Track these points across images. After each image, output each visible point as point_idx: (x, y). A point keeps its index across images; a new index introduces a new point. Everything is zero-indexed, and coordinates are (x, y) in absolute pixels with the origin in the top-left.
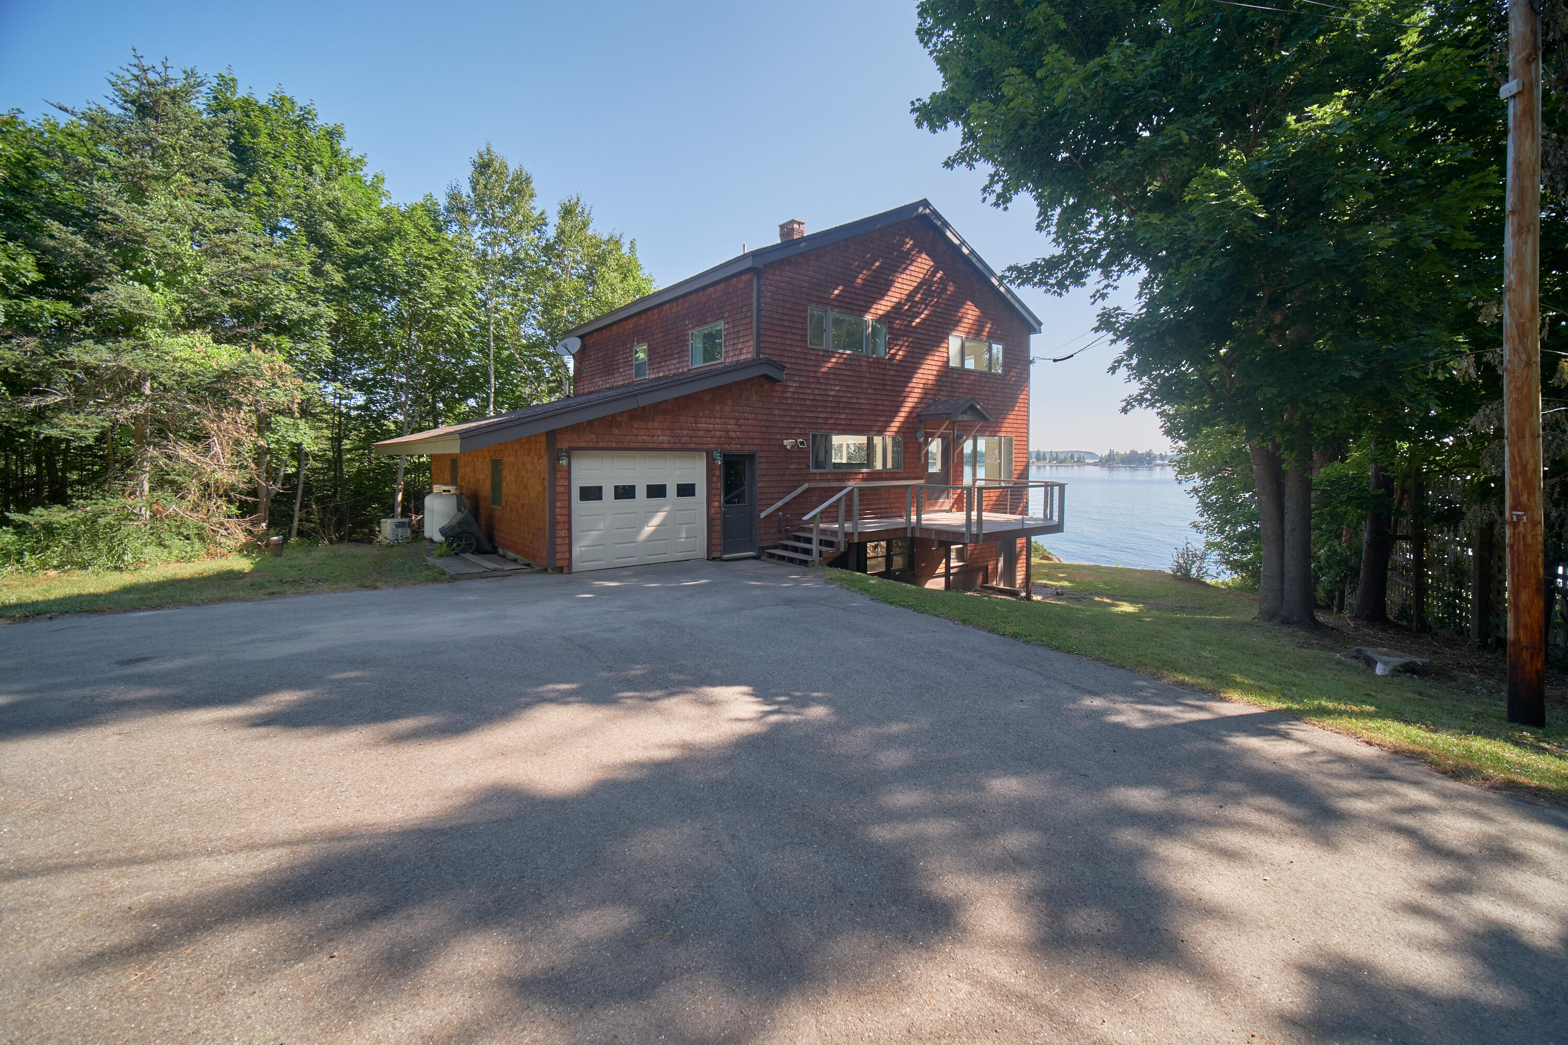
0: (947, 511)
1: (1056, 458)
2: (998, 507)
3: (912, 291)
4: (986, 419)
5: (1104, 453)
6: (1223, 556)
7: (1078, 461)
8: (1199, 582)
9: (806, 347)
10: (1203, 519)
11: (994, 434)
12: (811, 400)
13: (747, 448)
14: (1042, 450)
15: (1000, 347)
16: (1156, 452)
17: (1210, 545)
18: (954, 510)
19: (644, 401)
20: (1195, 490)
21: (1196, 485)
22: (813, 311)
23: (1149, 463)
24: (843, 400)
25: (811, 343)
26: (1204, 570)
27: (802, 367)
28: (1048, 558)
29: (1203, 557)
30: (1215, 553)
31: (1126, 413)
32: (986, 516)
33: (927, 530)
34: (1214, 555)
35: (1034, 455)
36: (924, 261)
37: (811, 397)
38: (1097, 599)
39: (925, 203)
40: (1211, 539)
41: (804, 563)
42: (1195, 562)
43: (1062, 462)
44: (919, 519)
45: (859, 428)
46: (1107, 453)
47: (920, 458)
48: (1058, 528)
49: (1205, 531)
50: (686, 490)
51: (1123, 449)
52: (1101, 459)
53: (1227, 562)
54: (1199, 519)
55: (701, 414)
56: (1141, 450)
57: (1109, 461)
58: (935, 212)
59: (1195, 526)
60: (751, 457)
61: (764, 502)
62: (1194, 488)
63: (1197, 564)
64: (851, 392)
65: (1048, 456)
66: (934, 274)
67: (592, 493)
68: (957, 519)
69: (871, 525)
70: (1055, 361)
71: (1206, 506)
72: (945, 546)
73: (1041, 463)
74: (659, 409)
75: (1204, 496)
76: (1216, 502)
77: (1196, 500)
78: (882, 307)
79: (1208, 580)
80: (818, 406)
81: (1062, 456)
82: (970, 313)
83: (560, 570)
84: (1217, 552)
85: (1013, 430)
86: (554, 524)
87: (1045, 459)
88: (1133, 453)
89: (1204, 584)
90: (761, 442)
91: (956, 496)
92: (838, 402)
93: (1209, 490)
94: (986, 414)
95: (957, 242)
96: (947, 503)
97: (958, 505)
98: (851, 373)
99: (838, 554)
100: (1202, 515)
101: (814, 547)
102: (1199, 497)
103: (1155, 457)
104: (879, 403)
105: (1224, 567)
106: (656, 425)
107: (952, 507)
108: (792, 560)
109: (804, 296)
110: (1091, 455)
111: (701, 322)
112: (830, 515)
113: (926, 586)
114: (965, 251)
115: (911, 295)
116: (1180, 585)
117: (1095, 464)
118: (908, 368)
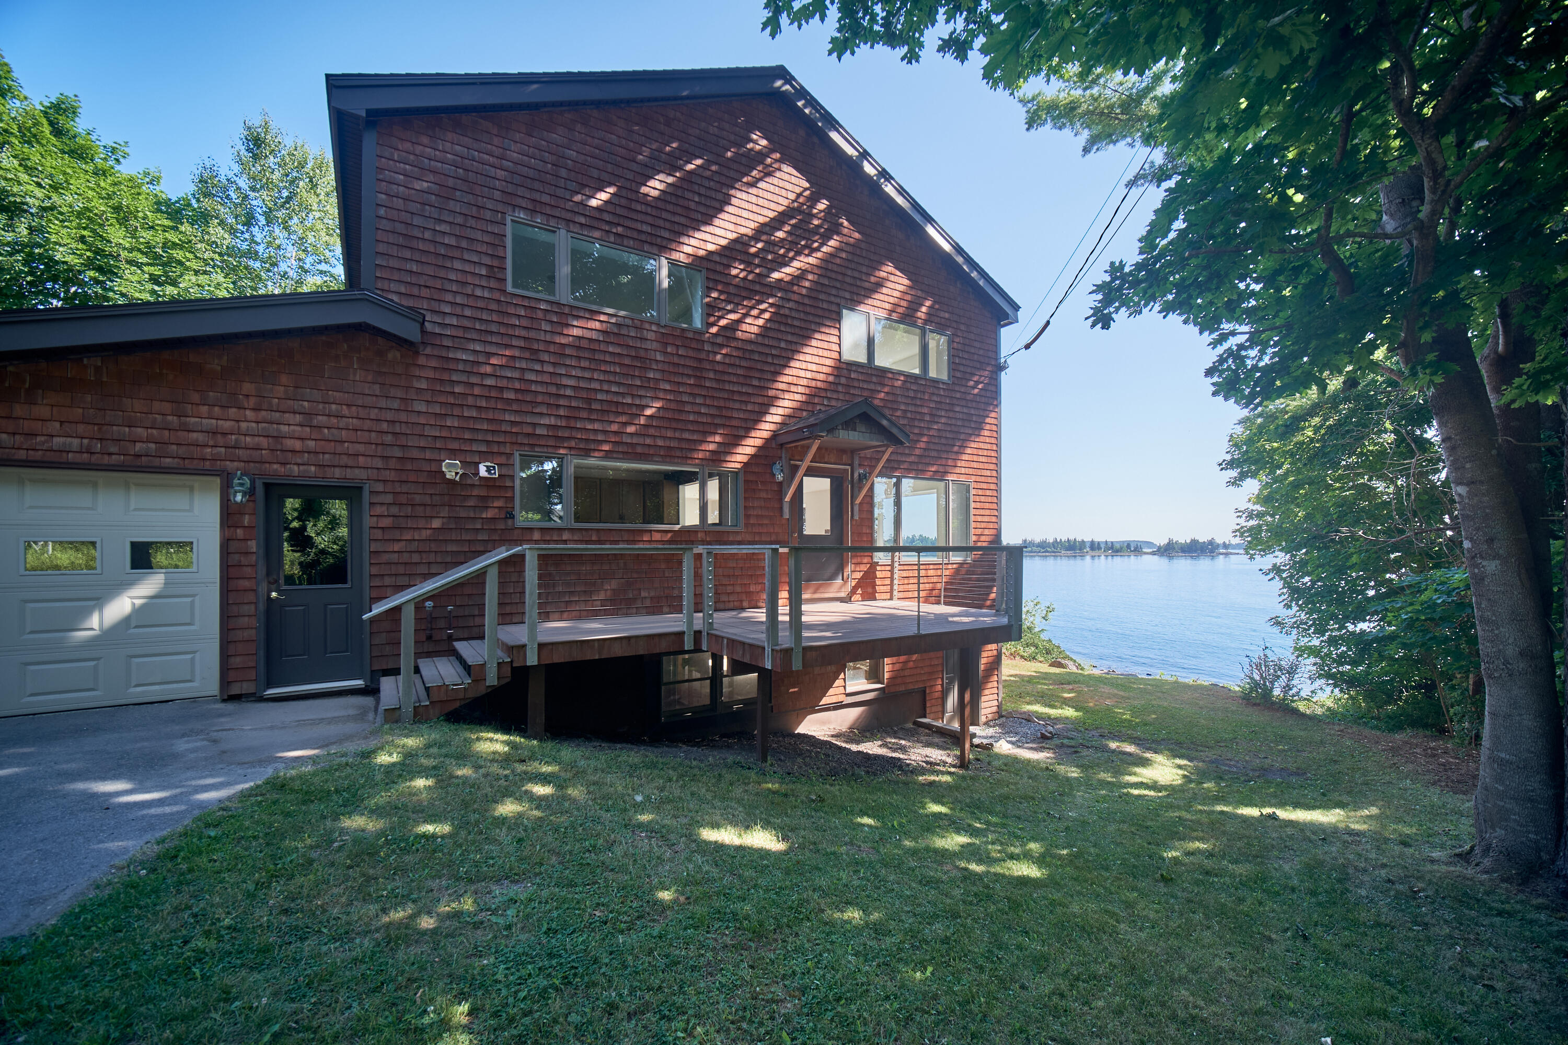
0: (842, 600)
1: (1112, 548)
3: (763, 225)
4: (897, 442)
5: (1163, 541)
6: (1321, 667)
7: (1135, 550)
8: (1286, 709)
9: (504, 291)
10: (1291, 612)
12: (516, 391)
13: (338, 473)
14: (1096, 539)
15: (943, 339)
16: (1219, 541)
17: (1301, 651)
18: (857, 597)
20: (1276, 569)
21: (1278, 561)
22: (521, 226)
23: (1212, 551)
24: (599, 397)
25: (515, 285)
26: (1294, 690)
27: (494, 328)
28: (1060, 665)
29: (1292, 671)
30: (1308, 661)
31: (1106, 326)
34: (1308, 664)
35: (1088, 545)
36: (786, 177)
37: (517, 385)
38: (1113, 745)
39: (781, 72)
40: (1304, 641)
42: (1278, 677)
43: (1117, 551)
44: (796, 612)
45: (639, 450)
46: (1166, 541)
47: (781, 509)
49: (1295, 631)
51: (1183, 538)
52: (1159, 548)
53: (1329, 676)
54: (1283, 613)
55: (196, 397)
56: (1202, 539)
57: (1169, 550)
58: (802, 93)
59: (1278, 623)
60: (354, 492)
61: (388, 581)
62: (1275, 565)
63: (1283, 680)
64: (619, 384)
65: (1103, 546)
66: (810, 202)
70: (1027, 347)
71: (1295, 593)
73: (1096, 553)
75: (1292, 576)
76: (1312, 586)
77: (1278, 584)
79: (1302, 707)
80: (535, 403)
81: (1118, 546)
84: (1312, 660)
85: (971, 471)
87: (1099, 548)
88: (1194, 542)
89: (1295, 711)
90: (379, 463)
91: (858, 575)
92: (589, 401)
93: (1301, 567)
94: (895, 431)
95: (850, 151)
97: (864, 590)
98: (618, 350)
99: (481, 690)
100: (1288, 607)
102: (1282, 578)
103: (1218, 545)
104: (688, 408)
105: (1323, 681)
106: (44, 411)
107: (854, 591)
109: (497, 195)
110: (1149, 544)
113: (801, 729)
114: (868, 169)
115: (764, 230)
116: (1258, 717)
117: (1153, 553)
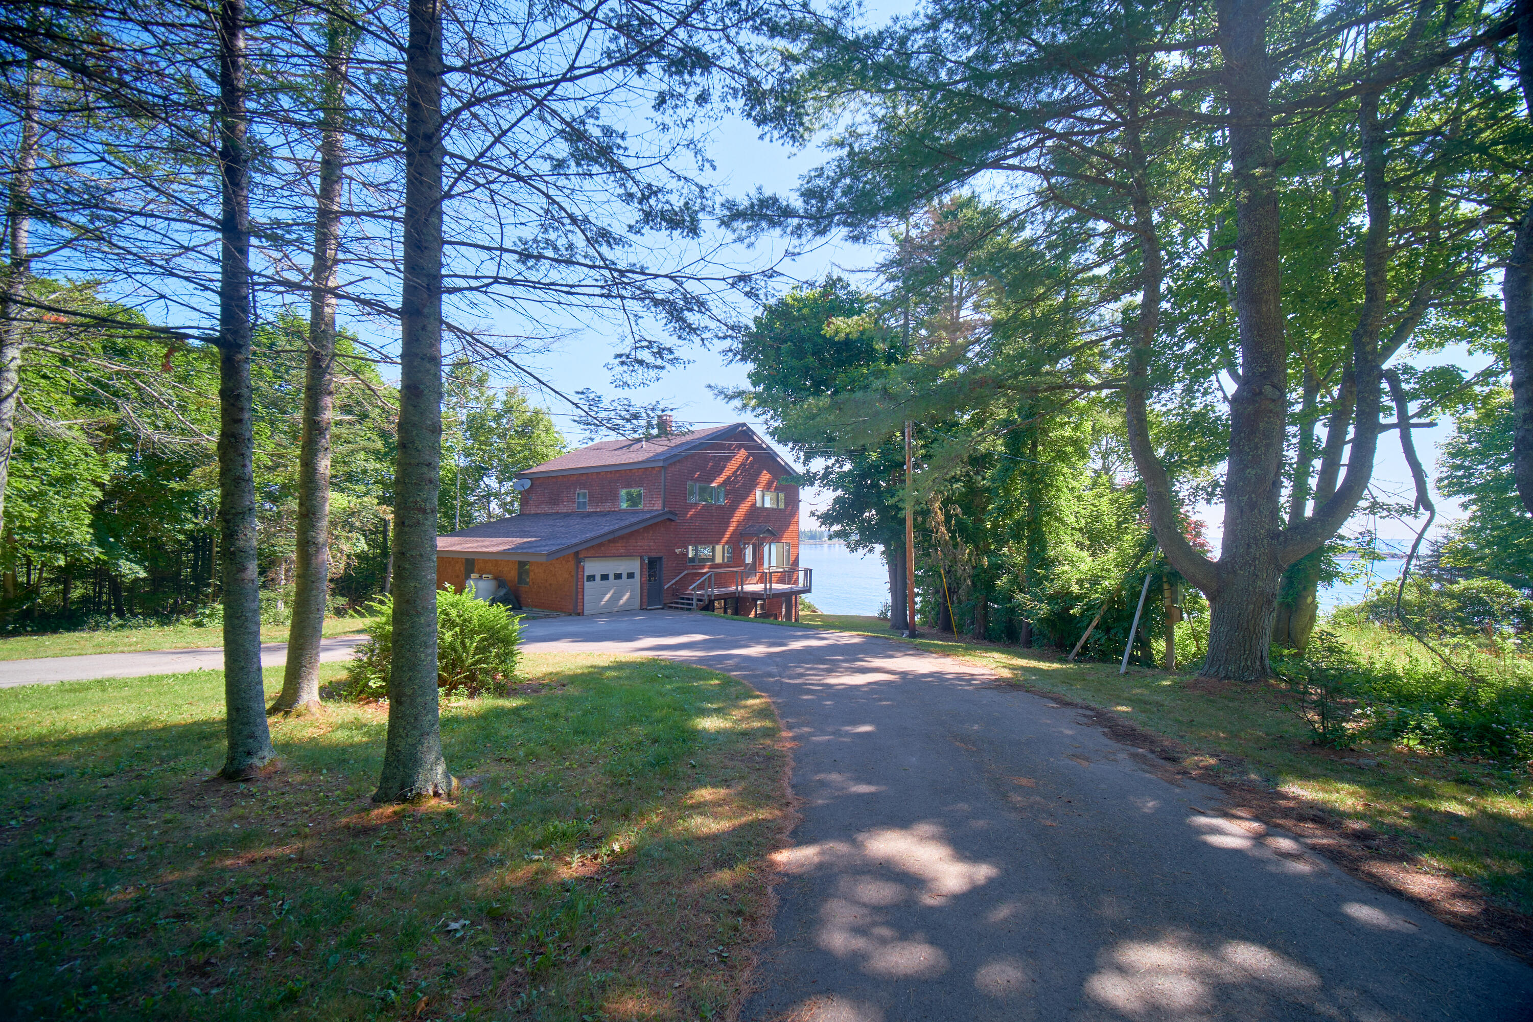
0: (755, 584)
2: (781, 581)
3: (736, 470)
4: (775, 534)
9: (684, 502)
11: (779, 541)
12: (688, 528)
13: (659, 554)
15: (783, 494)
19: (617, 534)
22: (689, 483)
24: (704, 527)
25: (687, 500)
27: (684, 512)
32: (774, 586)
33: (746, 593)
36: (742, 453)
39: (742, 424)
41: (689, 609)
44: (741, 588)
45: (711, 541)
47: (741, 556)
48: (809, 591)
50: (631, 576)
55: (640, 539)
58: (748, 428)
60: (660, 558)
61: (666, 580)
64: (707, 523)
66: (747, 458)
67: (591, 578)
68: (759, 587)
69: (717, 591)
72: (755, 600)
74: (621, 538)
78: (720, 480)
80: (691, 531)
82: (765, 477)
83: (579, 614)
85: (790, 539)
86: (577, 593)
90: (665, 551)
91: (759, 576)
92: (701, 529)
94: (775, 531)
96: (755, 579)
97: (762, 580)
98: (706, 514)
99: (702, 605)
101: (695, 602)
104: (717, 528)
106: (619, 544)
107: (758, 582)
108: (682, 609)
109: (685, 477)
111: (628, 486)
112: (700, 587)
114: (764, 446)
115: (735, 473)
118: (733, 508)
